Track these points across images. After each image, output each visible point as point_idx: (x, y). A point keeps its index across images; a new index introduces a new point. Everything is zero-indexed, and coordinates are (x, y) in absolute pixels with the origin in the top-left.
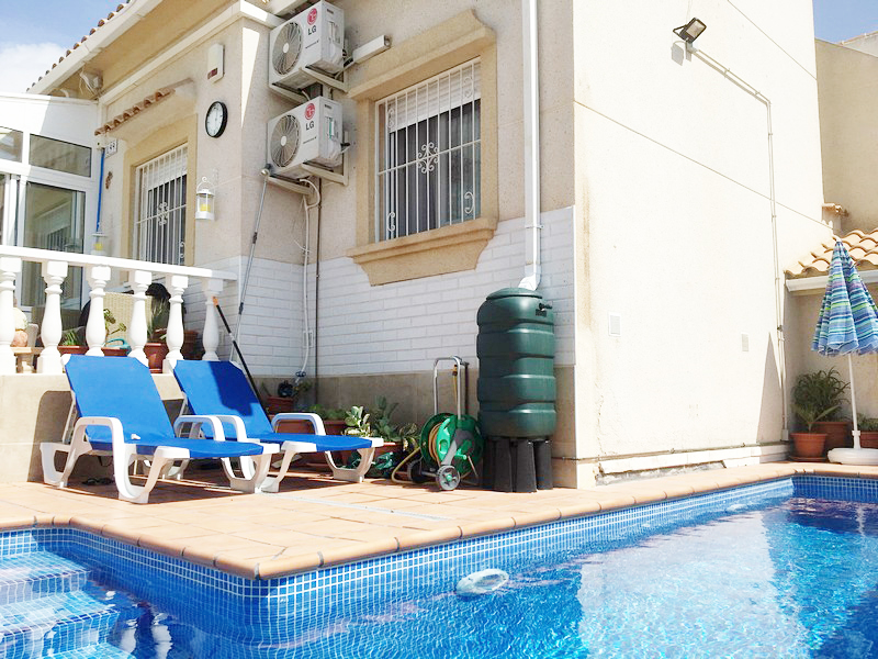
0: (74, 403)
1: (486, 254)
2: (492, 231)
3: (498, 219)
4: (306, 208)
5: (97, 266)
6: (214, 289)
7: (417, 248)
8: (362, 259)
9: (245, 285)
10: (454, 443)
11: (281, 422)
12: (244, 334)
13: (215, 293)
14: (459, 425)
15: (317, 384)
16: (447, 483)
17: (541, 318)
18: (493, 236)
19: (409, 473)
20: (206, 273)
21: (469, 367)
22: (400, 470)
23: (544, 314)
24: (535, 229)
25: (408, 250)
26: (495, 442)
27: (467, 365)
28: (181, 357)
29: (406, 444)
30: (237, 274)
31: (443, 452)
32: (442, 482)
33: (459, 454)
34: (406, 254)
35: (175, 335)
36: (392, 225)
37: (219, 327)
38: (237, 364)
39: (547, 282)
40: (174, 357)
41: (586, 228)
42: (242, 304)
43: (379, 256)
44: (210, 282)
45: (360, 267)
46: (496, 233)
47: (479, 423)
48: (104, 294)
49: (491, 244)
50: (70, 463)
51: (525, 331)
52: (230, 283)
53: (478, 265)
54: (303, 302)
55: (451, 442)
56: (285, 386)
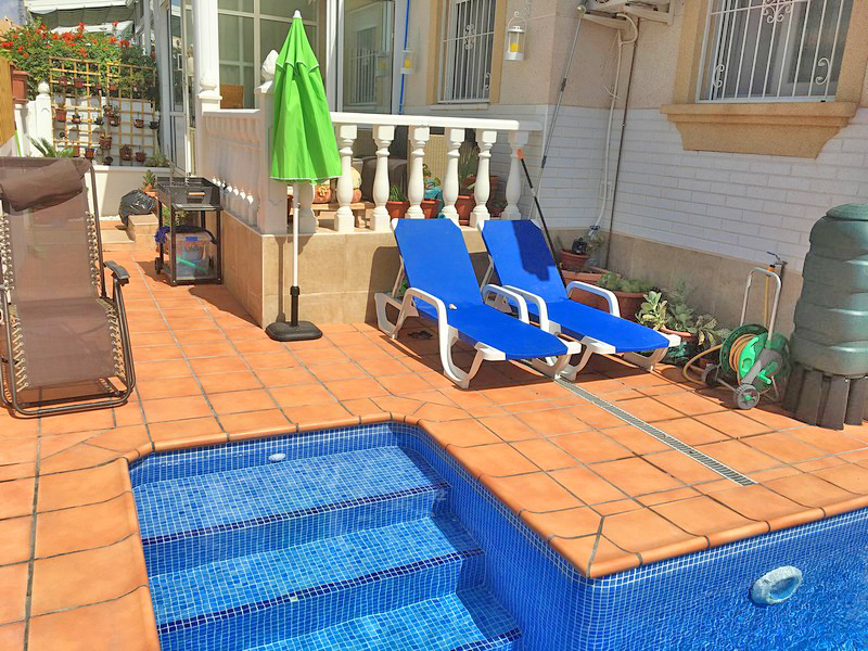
0: (402, 267)
1: (833, 144)
2: (847, 118)
3: (859, 104)
4: (620, 44)
5: (419, 127)
6: (518, 143)
7: (748, 121)
8: (681, 119)
9: (550, 136)
10: (759, 363)
11: (575, 289)
12: (542, 192)
13: (519, 146)
14: (768, 346)
15: (610, 240)
16: (745, 402)
18: (847, 125)
19: (704, 373)
20: (512, 125)
21: (786, 267)
25: (729, 120)
26: (805, 371)
27: (784, 263)
28: (487, 216)
29: (702, 338)
30: (542, 125)
31: (745, 370)
32: (740, 400)
33: (762, 375)
34: (732, 124)
35: (483, 187)
36: (718, 80)
37: (521, 176)
38: (537, 222)
40: (481, 214)
42: (545, 157)
43: (698, 119)
44: (517, 134)
45: (674, 125)
46: (855, 120)
48: (423, 154)
49: (843, 132)
52: (534, 134)
53: (821, 155)
54: (605, 149)
55: (756, 361)
56: (579, 244)
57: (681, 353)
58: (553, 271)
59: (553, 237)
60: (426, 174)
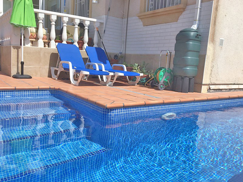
0: (59, 57)
1: (181, 17)
2: (184, 9)
3: (187, 5)
5: (65, 17)
6: (97, 25)
7: (159, 14)
8: (142, 17)
9: (106, 24)
10: (164, 76)
11: (114, 66)
12: (105, 40)
13: (97, 27)
14: (167, 71)
15: (125, 56)
16: (161, 88)
17: (197, 39)
18: (184, 10)
19: (150, 84)
20: (95, 20)
21: (172, 53)
22: (147, 83)
23: (198, 38)
24: (199, 9)
25: (154, 15)
26: (177, 77)
27: (171, 53)
28: (87, 46)
29: (150, 76)
30: (104, 21)
31: (161, 79)
32: (160, 87)
33: (165, 80)
34: (155, 16)
35: (86, 38)
36: (152, 6)
37: (98, 37)
38: (103, 49)
39: (201, 27)
40: (86, 45)
41: (217, 9)
42: (105, 30)
43: (147, 16)
44: (96, 23)
45: (140, 20)
46: (185, 9)
47: (172, 71)
48: (67, 25)
49: (184, 13)
50: (58, 73)
51: (191, 43)
52: (101, 24)
53: (178, 20)
54: (122, 31)
55: (163, 76)
56: (116, 56)
57: (144, 81)
58: (108, 62)
59: (108, 55)
60: (68, 33)
